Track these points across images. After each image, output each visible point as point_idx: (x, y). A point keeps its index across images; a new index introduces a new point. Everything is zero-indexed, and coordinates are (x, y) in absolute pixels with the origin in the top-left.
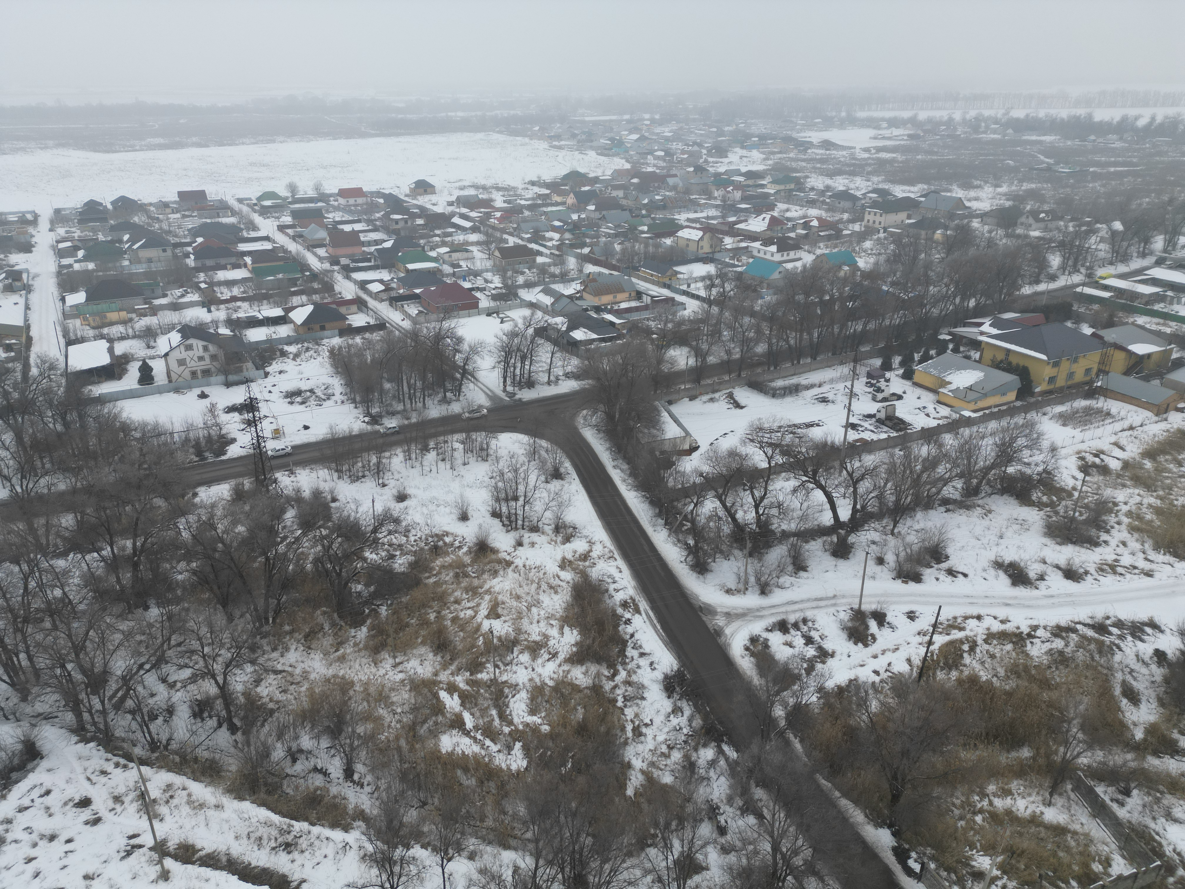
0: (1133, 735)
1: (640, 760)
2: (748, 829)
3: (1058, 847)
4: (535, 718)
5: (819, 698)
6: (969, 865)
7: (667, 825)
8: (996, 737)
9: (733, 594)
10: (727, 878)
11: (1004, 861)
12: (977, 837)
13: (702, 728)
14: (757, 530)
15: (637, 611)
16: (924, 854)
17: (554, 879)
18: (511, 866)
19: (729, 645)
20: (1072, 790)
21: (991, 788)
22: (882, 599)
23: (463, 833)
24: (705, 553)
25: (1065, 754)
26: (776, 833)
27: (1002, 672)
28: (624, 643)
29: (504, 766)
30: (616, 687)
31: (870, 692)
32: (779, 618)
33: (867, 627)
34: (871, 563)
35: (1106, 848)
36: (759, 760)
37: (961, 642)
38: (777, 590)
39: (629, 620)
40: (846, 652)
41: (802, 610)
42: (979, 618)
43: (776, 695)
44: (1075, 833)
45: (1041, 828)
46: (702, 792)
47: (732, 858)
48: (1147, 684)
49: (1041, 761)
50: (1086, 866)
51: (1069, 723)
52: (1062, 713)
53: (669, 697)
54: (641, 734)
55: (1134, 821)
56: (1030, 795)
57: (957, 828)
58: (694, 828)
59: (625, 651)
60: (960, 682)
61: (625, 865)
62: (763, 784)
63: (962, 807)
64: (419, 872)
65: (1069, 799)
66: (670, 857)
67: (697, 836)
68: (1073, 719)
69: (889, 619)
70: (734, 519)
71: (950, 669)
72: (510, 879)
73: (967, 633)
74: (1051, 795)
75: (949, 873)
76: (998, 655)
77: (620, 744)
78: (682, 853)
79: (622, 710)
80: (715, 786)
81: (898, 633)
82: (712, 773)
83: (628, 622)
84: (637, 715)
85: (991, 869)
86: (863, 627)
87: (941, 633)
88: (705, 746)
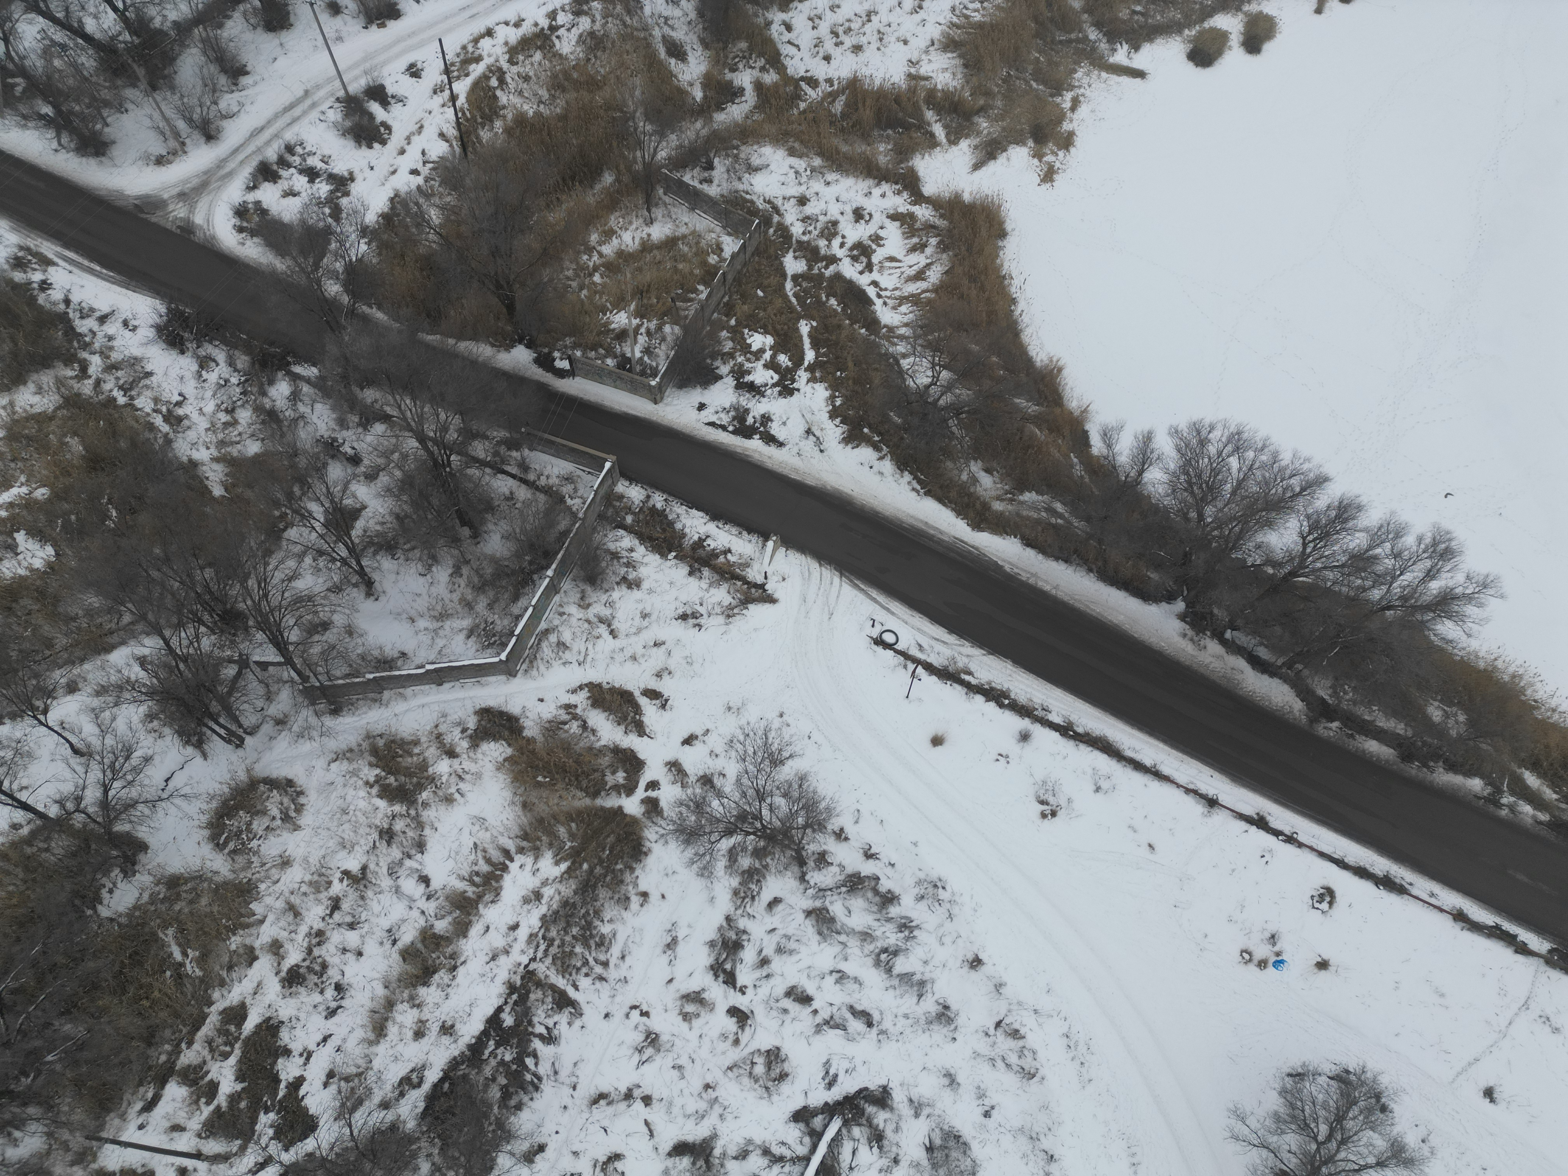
0: (694, 98)
1: (203, 450)
2: (381, 440)
3: (676, 261)
4: (15, 491)
5: (368, 244)
6: (609, 330)
7: (290, 496)
8: (573, 178)
9: (170, 162)
10: (390, 502)
11: (637, 306)
12: (604, 298)
13: (253, 364)
14: (137, 41)
15: (46, 262)
16: (566, 347)
17: (197, 636)
18: (132, 661)
19: (213, 237)
20: (665, 194)
21: (594, 238)
22: (367, 65)
23: (37, 676)
24: (83, 118)
25: (643, 157)
26: (413, 424)
27: (544, 93)
28: (64, 318)
29: (22, 572)
30: (98, 383)
31: (421, 200)
32: (254, 163)
33: (371, 117)
34: (324, 17)
35: (713, 235)
36: (346, 359)
37: (485, 77)
38: (225, 123)
39: (44, 282)
40: (364, 164)
41: (276, 136)
42: (489, 33)
43: (317, 269)
44: (684, 237)
45: (655, 252)
46: (304, 436)
47: (384, 479)
48: (685, 28)
49: (626, 179)
50: (704, 263)
51: (634, 118)
52: (622, 111)
53: (182, 352)
54: (180, 419)
55: (725, 193)
56: (631, 223)
57: (582, 301)
58: (322, 478)
59: (73, 329)
60: (508, 131)
61: (271, 567)
62: (368, 382)
63: (577, 275)
64: (17, 752)
65: (665, 204)
66: (317, 525)
67: (330, 484)
68: (635, 112)
69: (390, 90)
70: (88, 38)
71: (492, 121)
72: (142, 674)
73: (487, 61)
74: (649, 211)
75: (596, 351)
76: (531, 74)
77: (161, 447)
78: (326, 511)
79: (130, 406)
80: (315, 420)
81: (411, 103)
82: (302, 408)
83: (45, 286)
84: (156, 400)
85: (630, 321)
86: (366, 118)
87: (458, 78)
88: (271, 382)
